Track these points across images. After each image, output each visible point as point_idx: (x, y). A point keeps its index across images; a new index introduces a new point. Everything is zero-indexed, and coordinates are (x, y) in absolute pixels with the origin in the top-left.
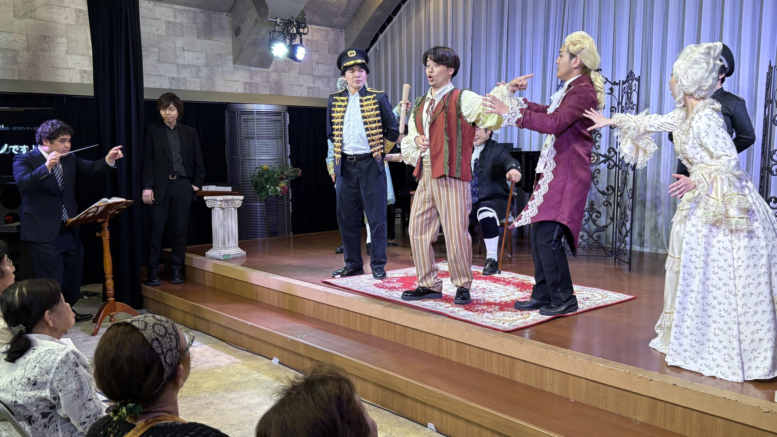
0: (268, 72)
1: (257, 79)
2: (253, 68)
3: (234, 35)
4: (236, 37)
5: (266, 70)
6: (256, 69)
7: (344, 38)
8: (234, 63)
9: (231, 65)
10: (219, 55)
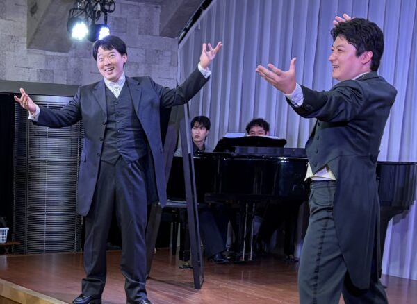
0: (66, 57)
1: (54, 66)
2: (49, 53)
3: (29, 13)
4: (32, 16)
5: (63, 54)
6: (52, 54)
7: (159, 14)
8: (28, 47)
9: (25, 48)
10: (12, 37)
